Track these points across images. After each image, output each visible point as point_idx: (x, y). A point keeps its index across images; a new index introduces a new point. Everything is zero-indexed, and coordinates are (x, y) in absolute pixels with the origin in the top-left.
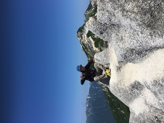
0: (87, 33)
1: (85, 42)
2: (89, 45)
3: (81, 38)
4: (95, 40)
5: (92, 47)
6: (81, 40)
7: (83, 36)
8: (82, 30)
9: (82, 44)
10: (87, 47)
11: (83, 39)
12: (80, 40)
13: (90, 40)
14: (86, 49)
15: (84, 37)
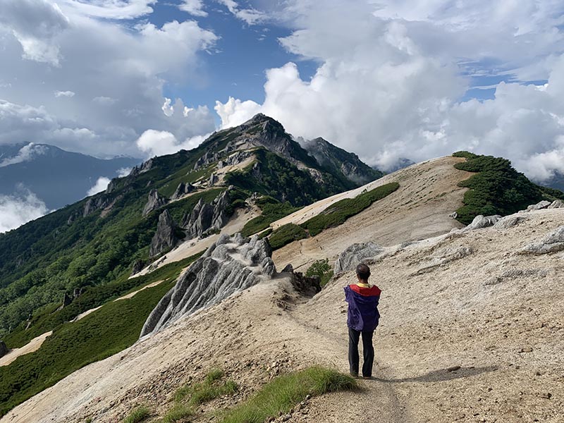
1: (240, 142)
2: (233, 155)
5: (225, 164)
7: (257, 135)
8: (275, 134)
9: (235, 132)
10: (227, 148)
11: (248, 135)
12: (246, 127)
14: (220, 143)
15: (255, 139)
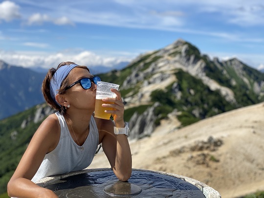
0: (185, 69)
1: (162, 64)
2: (156, 76)
3: (172, 51)
4: (168, 93)
5: (149, 83)
6: (167, 53)
7: (177, 58)
10: (149, 70)
11: (169, 58)
12: (166, 51)
13: (168, 77)
15: (175, 61)
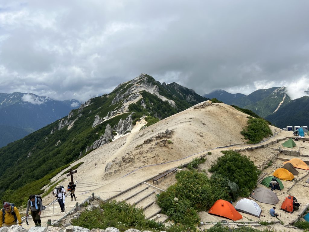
1: (133, 89)
2: (131, 96)
3: (138, 81)
4: (138, 105)
5: (127, 101)
7: (141, 85)
8: (151, 84)
9: (130, 83)
10: (127, 93)
11: (137, 85)
12: (136, 81)
13: (138, 96)
14: (123, 90)
15: (141, 87)
